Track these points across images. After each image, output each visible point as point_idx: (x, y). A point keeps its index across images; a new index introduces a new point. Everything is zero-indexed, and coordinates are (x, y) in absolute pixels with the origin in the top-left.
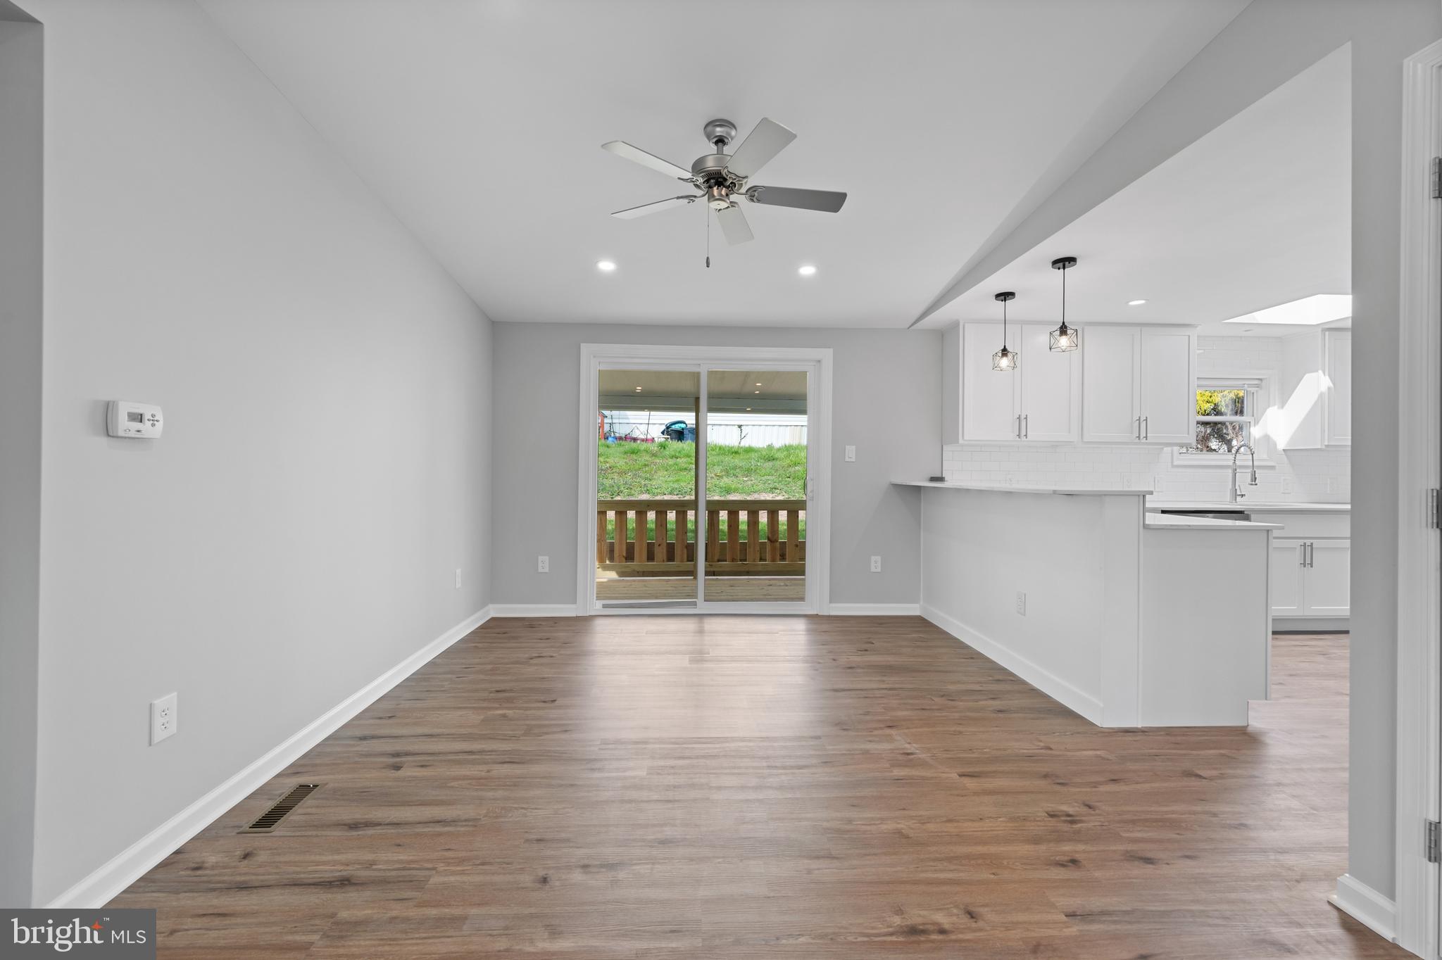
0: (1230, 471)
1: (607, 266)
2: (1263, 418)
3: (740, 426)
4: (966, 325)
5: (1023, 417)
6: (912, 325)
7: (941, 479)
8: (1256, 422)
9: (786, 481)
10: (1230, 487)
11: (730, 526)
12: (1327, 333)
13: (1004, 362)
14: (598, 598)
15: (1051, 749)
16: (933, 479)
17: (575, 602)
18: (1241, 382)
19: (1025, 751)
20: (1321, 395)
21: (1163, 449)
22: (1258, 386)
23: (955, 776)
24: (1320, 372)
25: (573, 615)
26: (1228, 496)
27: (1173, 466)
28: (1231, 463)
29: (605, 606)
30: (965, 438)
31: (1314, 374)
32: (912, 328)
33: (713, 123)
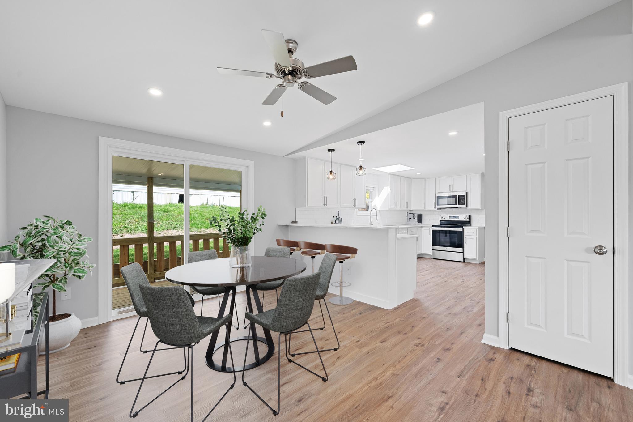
0: (370, 217)
1: (155, 92)
2: (375, 199)
3: (133, 192)
4: (308, 159)
5: (325, 197)
6: (286, 156)
7: (296, 222)
8: (373, 201)
9: (180, 223)
10: (370, 222)
11: (171, 250)
12: (390, 175)
13: (331, 176)
14: (114, 308)
15: (388, 322)
16: (293, 222)
17: (97, 315)
18: (370, 188)
19: (384, 326)
20: (388, 194)
21: (354, 209)
22: (373, 190)
23: (379, 344)
24: (388, 186)
25: (97, 324)
26: (369, 224)
27: (357, 215)
28: (370, 214)
29: (119, 313)
30: (308, 205)
31: (386, 187)
32: (285, 157)
33: (288, 41)
